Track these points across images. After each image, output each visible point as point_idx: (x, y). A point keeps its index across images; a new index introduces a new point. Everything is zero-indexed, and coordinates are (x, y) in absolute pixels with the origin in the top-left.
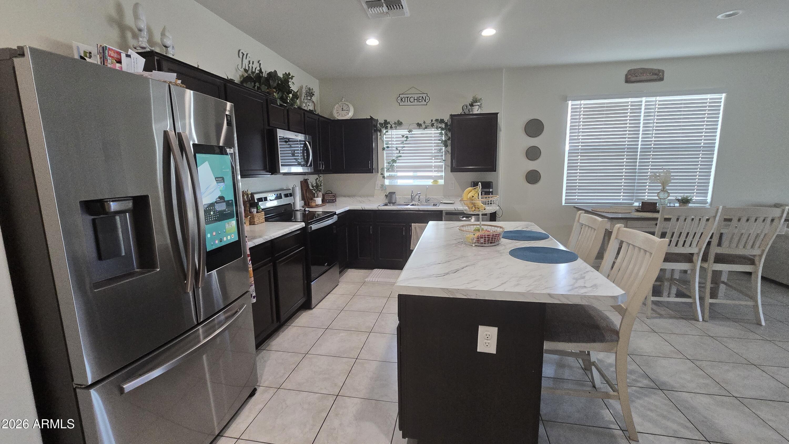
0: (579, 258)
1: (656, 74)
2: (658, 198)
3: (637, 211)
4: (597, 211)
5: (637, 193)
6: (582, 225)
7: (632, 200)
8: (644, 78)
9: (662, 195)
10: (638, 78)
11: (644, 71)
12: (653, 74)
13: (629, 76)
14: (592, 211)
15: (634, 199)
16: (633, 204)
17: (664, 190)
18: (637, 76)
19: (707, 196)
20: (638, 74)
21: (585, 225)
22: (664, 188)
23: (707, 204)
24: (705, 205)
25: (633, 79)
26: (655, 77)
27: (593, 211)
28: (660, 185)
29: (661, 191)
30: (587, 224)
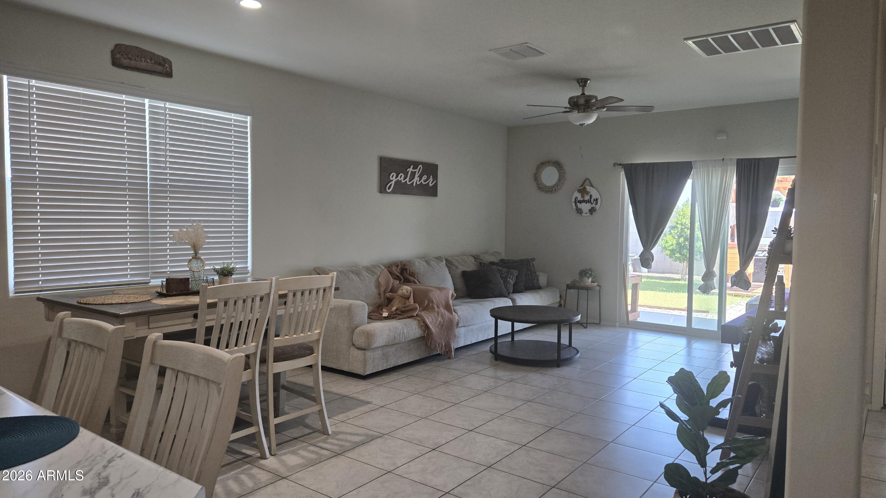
0: (81, 429)
1: (160, 64)
2: (188, 269)
3: (161, 295)
4: (89, 304)
5: (153, 262)
6: (70, 343)
7: (146, 275)
8: (143, 64)
9: (195, 265)
10: (133, 63)
11: (143, 54)
12: (156, 63)
13: (118, 56)
14: (78, 304)
15: (149, 273)
16: (150, 282)
17: (196, 257)
18: (131, 59)
19: (246, 263)
20: (133, 56)
21: (76, 341)
22: (196, 253)
23: (247, 273)
24: (247, 275)
25: (125, 62)
26: (159, 68)
27: (81, 303)
28: (190, 247)
29: (193, 258)
30: (80, 339)
